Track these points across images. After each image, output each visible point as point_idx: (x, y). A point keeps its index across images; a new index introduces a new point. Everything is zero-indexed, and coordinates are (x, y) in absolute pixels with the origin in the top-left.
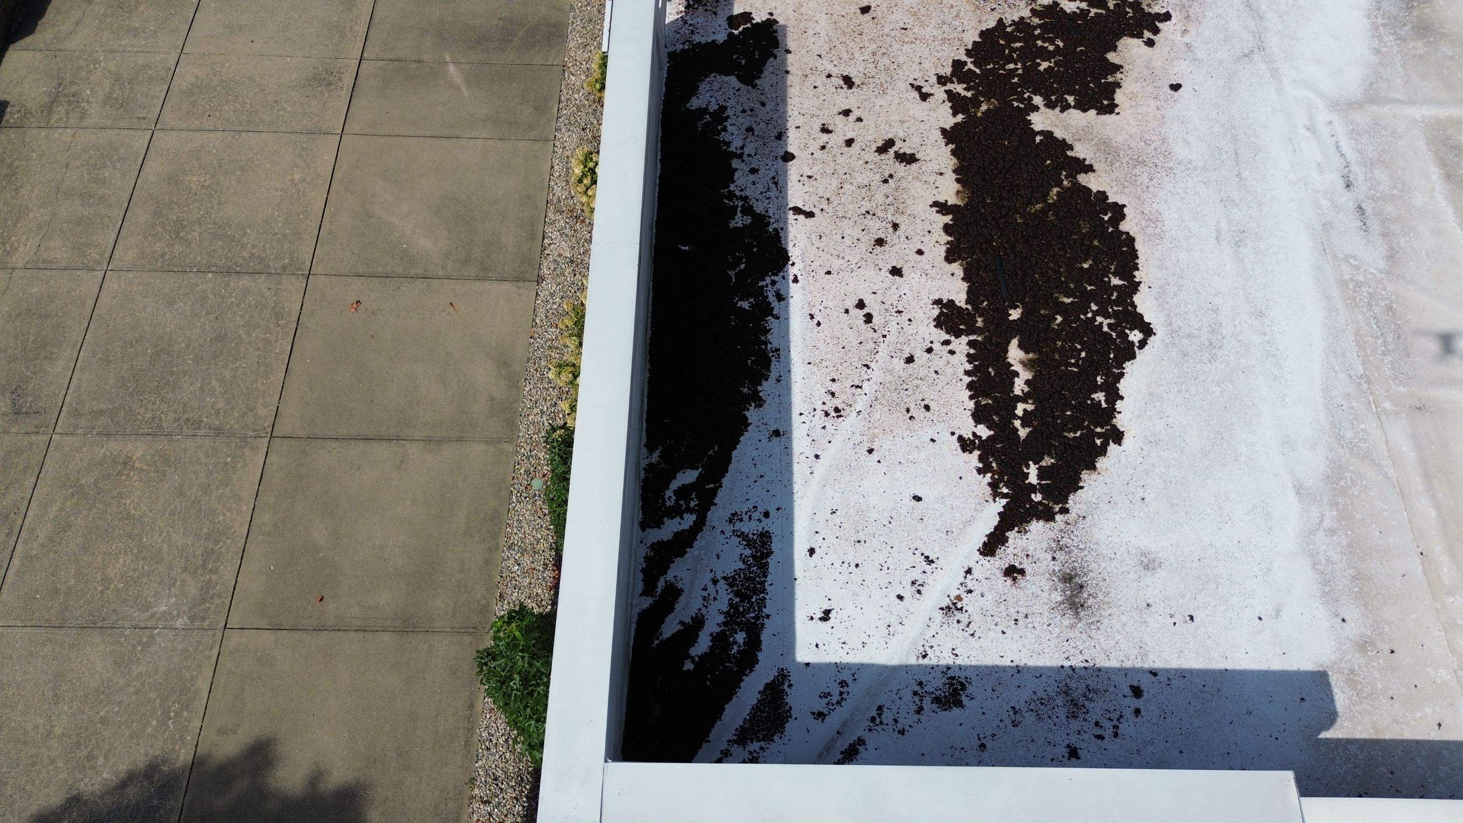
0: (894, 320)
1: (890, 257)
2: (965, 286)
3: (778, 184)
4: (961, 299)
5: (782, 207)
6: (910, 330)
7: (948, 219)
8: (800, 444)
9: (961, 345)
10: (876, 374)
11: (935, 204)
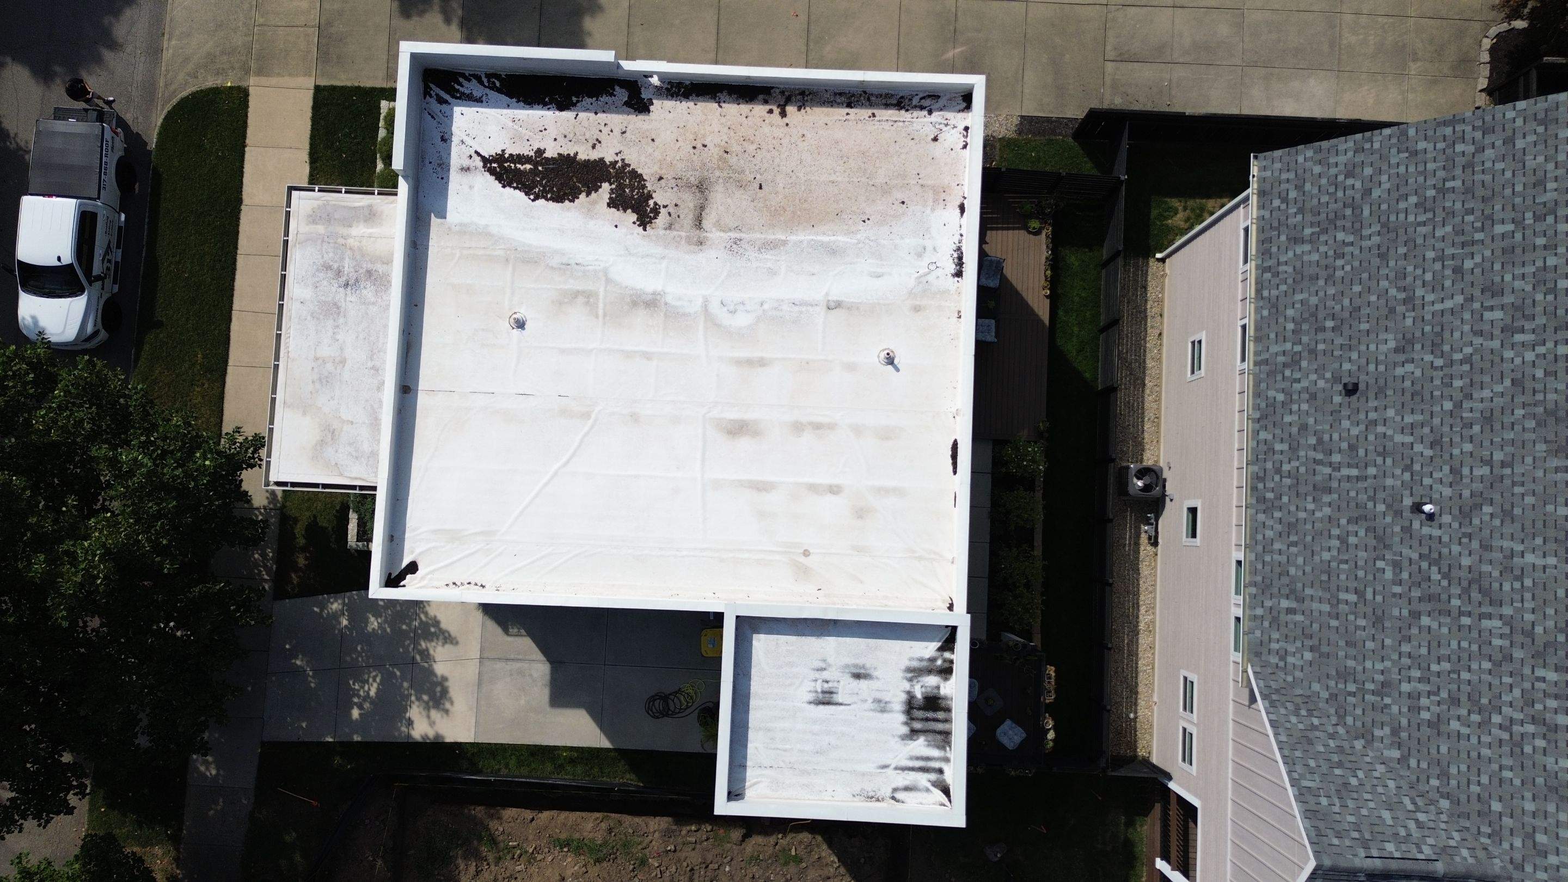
0: (541, 137)
1: (560, 139)
2: (550, 157)
3: (587, 110)
4: (546, 155)
5: (578, 111)
6: (537, 141)
7: (572, 155)
8: (505, 111)
9: (532, 154)
10: (524, 131)
11: (577, 153)
